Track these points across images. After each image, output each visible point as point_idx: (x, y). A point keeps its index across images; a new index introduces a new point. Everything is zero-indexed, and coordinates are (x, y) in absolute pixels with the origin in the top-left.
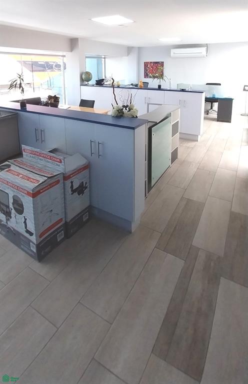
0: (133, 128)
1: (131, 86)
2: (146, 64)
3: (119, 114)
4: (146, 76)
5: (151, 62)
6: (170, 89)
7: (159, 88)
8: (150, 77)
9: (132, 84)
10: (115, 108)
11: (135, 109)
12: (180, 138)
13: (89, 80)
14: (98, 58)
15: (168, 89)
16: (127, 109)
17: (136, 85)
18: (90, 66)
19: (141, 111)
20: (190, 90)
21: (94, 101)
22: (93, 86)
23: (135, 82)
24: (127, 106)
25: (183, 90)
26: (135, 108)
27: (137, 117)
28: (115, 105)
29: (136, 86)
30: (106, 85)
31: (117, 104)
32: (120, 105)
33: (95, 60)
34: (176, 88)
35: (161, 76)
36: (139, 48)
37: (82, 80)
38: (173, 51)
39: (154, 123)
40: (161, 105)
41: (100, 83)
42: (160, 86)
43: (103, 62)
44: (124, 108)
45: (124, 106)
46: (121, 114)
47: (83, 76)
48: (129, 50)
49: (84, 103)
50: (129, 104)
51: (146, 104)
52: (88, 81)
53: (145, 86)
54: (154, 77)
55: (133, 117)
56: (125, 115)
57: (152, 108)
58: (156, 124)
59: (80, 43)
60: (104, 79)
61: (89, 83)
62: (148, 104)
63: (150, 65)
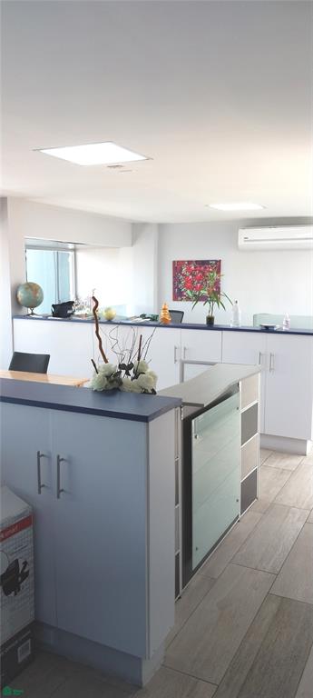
0: (145, 419)
1: (141, 320)
2: (177, 266)
3: (111, 385)
4: (178, 295)
5: (190, 262)
6: (236, 327)
7: (210, 324)
8: (188, 299)
9: (143, 316)
10: (101, 369)
11: (151, 374)
12: (262, 448)
13: (34, 303)
14: (58, 248)
15: (232, 326)
16: (131, 372)
17: (154, 318)
18: (39, 269)
19: (164, 378)
20: (284, 329)
21: (47, 357)
22: (45, 318)
23: (151, 312)
24: (131, 366)
25: (267, 330)
26: (149, 370)
27: (154, 392)
28: (100, 363)
29: (153, 321)
30: (78, 316)
31: (106, 361)
32: (114, 362)
33: (51, 253)
34: (250, 324)
35: (215, 295)
36: (162, 228)
37: (17, 304)
38: (243, 233)
39: (198, 408)
40: (213, 364)
41: (63, 311)
42: (210, 320)
43: (71, 259)
44: (124, 372)
45: (122, 366)
46: (115, 384)
47: (21, 295)
48: (137, 230)
49: (22, 362)
50: (134, 361)
51: (178, 364)
52: (32, 307)
53: (176, 320)
54: (198, 298)
55: (145, 392)
56: (125, 388)
57: (191, 372)
58: (203, 410)
59: (11, 208)
60: (73, 302)
61: (36, 310)
62: (183, 363)
63: (188, 269)
